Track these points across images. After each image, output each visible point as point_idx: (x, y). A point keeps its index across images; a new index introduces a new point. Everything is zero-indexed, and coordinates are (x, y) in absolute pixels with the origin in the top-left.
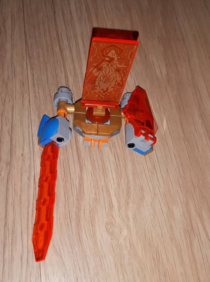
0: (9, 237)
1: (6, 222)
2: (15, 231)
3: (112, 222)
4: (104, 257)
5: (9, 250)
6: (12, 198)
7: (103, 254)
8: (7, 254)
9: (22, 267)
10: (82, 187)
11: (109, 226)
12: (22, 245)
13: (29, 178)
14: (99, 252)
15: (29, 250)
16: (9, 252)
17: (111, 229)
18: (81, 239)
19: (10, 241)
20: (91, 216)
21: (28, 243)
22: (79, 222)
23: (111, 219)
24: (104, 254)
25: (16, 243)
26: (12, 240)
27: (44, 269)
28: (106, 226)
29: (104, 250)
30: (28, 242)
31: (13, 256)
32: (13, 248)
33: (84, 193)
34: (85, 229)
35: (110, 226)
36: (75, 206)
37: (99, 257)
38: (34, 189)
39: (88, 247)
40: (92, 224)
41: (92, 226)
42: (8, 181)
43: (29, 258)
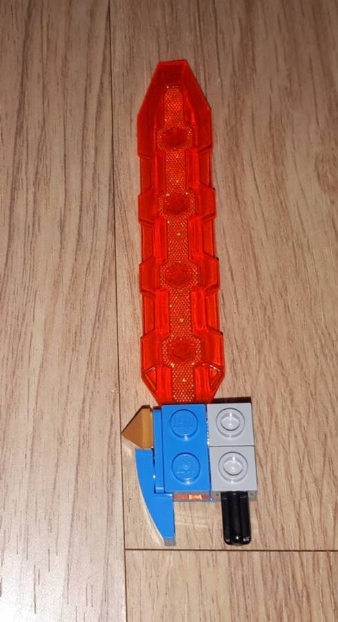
0: (27, 163)
1: (22, 123)
2: (46, 151)
3: (334, 157)
4: (305, 248)
5: (27, 199)
6: (41, 61)
7: (305, 242)
8: (20, 209)
9: (62, 247)
10: (250, 52)
11: (327, 167)
12: (66, 190)
13: (92, 14)
14: (292, 233)
15: (85, 205)
16: (27, 204)
17: (330, 176)
18: (239, 193)
19: (32, 178)
20: (272, 136)
21: (82, 187)
22: (238, 147)
23: (333, 149)
24: (308, 241)
25: (47, 184)
26: (37, 173)
27: (125, 260)
28: (316, 167)
29: (307, 230)
30: (82, 183)
31: (37, 218)
32: (38, 195)
33: (254, 70)
34: (253, 169)
35: (330, 169)
36: (226, 104)
37: (290, 244)
38: (105, 44)
39: (259, 216)
40: (274, 155)
41: (275, 162)
42: (29, 15)
43: (84, 225)
